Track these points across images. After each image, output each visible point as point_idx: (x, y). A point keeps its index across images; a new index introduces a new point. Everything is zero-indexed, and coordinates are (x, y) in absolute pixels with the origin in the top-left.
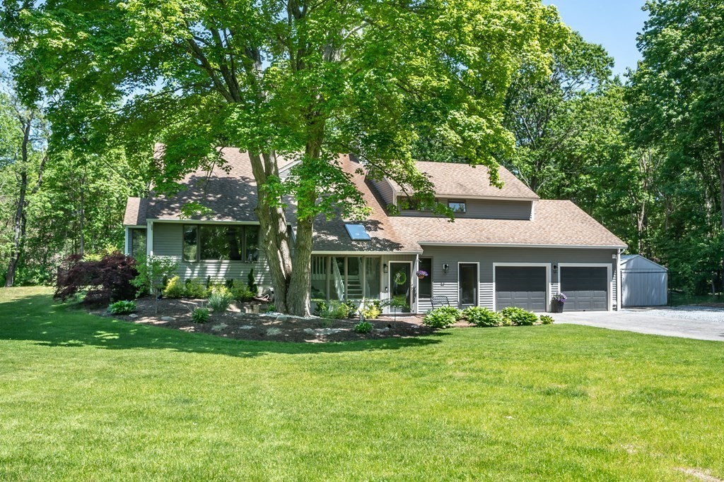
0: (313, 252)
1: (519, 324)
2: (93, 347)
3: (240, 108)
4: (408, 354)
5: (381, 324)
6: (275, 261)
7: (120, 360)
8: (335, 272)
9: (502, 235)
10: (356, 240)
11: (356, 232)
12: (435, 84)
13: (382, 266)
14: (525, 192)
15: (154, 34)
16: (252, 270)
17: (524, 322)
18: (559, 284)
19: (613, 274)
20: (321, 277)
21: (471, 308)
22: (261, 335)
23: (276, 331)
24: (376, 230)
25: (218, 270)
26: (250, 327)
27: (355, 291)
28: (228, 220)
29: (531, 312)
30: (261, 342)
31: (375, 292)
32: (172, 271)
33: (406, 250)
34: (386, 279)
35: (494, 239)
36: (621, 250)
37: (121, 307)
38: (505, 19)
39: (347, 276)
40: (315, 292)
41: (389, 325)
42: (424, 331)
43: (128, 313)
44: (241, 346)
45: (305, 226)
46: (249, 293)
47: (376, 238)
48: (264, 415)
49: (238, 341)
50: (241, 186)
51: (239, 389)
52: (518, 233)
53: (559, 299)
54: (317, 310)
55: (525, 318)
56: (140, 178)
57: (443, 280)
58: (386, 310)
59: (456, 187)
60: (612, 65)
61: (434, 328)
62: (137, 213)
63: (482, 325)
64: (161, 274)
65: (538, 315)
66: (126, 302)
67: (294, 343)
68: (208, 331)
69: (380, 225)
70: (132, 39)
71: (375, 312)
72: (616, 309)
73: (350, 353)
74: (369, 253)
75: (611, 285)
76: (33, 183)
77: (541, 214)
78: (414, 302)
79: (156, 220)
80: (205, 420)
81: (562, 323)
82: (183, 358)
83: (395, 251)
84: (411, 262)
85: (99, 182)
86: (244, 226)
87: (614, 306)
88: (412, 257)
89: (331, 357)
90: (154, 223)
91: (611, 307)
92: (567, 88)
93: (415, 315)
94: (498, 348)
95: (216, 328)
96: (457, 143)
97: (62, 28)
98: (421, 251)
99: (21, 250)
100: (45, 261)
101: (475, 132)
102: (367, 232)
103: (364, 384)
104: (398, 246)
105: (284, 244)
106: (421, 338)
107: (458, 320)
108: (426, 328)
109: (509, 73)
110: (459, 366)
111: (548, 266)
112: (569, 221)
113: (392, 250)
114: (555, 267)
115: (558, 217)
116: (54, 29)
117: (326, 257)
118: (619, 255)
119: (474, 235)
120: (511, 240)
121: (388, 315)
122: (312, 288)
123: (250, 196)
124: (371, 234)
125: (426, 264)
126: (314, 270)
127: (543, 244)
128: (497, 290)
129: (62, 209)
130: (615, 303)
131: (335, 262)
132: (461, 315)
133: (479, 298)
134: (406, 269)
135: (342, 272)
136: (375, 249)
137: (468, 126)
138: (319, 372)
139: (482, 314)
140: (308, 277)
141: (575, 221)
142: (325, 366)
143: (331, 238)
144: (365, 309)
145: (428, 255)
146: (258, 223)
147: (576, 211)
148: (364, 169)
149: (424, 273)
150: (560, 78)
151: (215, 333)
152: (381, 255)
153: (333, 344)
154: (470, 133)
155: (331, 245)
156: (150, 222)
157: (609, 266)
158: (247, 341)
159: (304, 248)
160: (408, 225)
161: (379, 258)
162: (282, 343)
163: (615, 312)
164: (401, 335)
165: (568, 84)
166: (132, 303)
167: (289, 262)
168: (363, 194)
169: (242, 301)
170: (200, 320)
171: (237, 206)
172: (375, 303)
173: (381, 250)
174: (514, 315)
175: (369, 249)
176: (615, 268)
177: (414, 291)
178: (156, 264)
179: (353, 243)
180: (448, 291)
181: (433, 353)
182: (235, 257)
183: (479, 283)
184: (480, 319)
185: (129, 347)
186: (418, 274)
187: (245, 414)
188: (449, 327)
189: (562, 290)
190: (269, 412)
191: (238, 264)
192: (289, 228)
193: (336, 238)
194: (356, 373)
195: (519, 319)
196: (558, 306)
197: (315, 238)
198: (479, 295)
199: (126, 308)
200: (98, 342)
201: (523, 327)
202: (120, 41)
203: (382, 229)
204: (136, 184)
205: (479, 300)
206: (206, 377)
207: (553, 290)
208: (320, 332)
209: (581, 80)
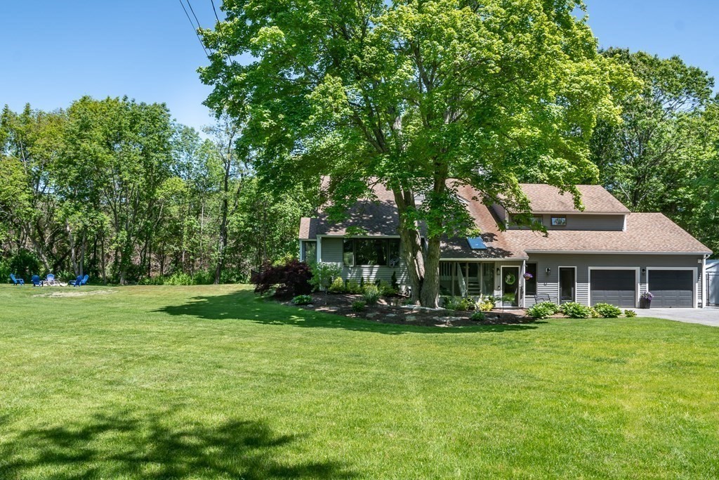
0: (441, 259)
1: (606, 317)
2: (290, 326)
3: (387, 157)
4: (509, 335)
5: (492, 315)
6: (412, 267)
7: (310, 334)
8: (458, 274)
9: (596, 244)
10: (475, 250)
11: (475, 243)
12: (529, 134)
13: (496, 270)
14: (620, 208)
15: (327, 113)
16: (395, 273)
17: (610, 315)
18: (647, 284)
19: (699, 277)
20: (447, 278)
21: (567, 303)
22: (402, 320)
23: (413, 318)
24: (491, 241)
25: (369, 273)
26: (394, 315)
27: (474, 291)
28: (378, 235)
29: (617, 307)
30: (401, 326)
31: (490, 290)
32: (336, 273)
33: (515, 257)
34: (499, 280)
35: (589, 247)
36: (707, 256)
37: (302, 299)
38: (583, 83)
39: (468, 278)
40: (443, 290)
41: (498, 315)
42: (525, 320)
43: (306, 304)
44: (388, 328)
45: (436, 241)
46: (391, 290)
47: (491, 248)
48: (404, 364)
49: (385, 324)
50: (386, 208)
51: (389, 351)
52: (611, 242)
53: (646, 297)
54: (444, 303)
55: (611, 312)
56: (308, 201)
57: (545, 281)
58: (499, 304)
59: (558, 205)
60: (712, 84)
61: (535, 318)
62: (308, 230)
63: (574, 316)
64: (328, 276)
65: (622, 310)
66: (305, 296)
67: (426, 327)
68: (364, 317)
69: (495, 237)
70: (313, 116)
71: (490, 306)
72: (701, 307)
73: (465, 334)
74: (486, 259)
75: (697, 286)
76: (231, 207)
77: (633, 225)
78: (521, 298)
79: (324, 236)
80: (370, 365)
81: (643, 316)
82: (349, 333)
83: (506, 257)
84: (519, 266)
85: (277, 205)
86: (388, 239)
87: (699, 304)
88: (520, 262)
89: (452, 336)
90: (322, 238)
91: (696, 305)
92: (668, 109)
93: (522, 308)
94: (579, 333)
95: (369, 315)
96: (545, 180)
97: (269, 113)
98: (527, 257)
99: (224, 257)
100: (239, 265)
101: (559, 171)
102: (485, 243)
103: (471, 351)
104: (508, 254)
105: (419, 254)
106: (521, 325)
107: (556, 313)
108: (528, 319)
109: (594, 116)
110: (541, 344)
111: (638, 269)
112: (658, 231)
113: (503, 257)
114: (644, 270)
115: (648, 227)
116: (265, 115)
117: (452, 262)
118: (705, 260)
119: (572, 245)
120: (604, 248)
121: (500, 309)
122: (441, 286)
123: (393, 215)
124: (487, 245)
125: (532, 268)
126: (442, 273)
127: (633, 251)
128: (591, 289)
129: (251, 226)
130: (700, 301)
131: (459, 265)
132: (558, 309)
133: (576, 295)
134: (515, 272)
135: (464, 275)
136: (491, 256)
137: (553, 167)
138: (442, 344)
139: (574, 308)
140: (437, 278)
141: (664, 231)
142: (446, 341)
143: (456, 248)
144: (481, 304)
145: (533, 261)
146: (399, 237)
147: (666, 222)
148: (478, 197)
149: (530, 276)
150: (662, 100)
151: (369, 319)
152: (494, 261)
153: (455, 327)
154: (555, 172)
155: (456, 254)
156: (319, 238)
157: (695, 270)
158: (392, 325)
159: (434, 257)
160: (517, 237)
161: (493, 264)
162: (416, 327)
163: (700, 309)
164: (508, 323)
165: (670, 105)
166: (309, 296)
167: (422, 268)
168: (474, 219)
169: (387, 296)
170: (358, 309)
171: (385, 223)
172: (490, 299)
173: (495, 257)
174: (602, 309)
175: (486, 256)
176: (700, 272)
177: (522, 289)
178: (325, 268)
179: (473, 251)
180: (550, 290)
181: (527, 336)
182: (381, 262)
183: (576, 283)
184: (573, 312)
185: (312, 326)
186: (524, 276)
187: (394, 362)
188: (547, 318)
189: (649, 290)
190: (408, 362)
191: (385, 269)
192: (423, 241)
193: (459, 248)
194: (467, 345)
195: (606, 313)
196: (645, 303)
197: (443, 248)
198: (576, 293)
199: (305, 300)
200: (292, 323)
201: (609, 319)
202: (305, 118)
203: (497, 240)
204: (305, 206)
205: (576, 297)
206: (367, 345)
207: (642, 289)
208: (447, 319)
209: (683, 100)
